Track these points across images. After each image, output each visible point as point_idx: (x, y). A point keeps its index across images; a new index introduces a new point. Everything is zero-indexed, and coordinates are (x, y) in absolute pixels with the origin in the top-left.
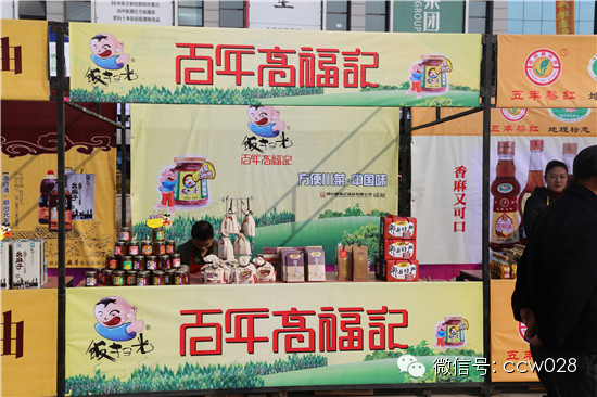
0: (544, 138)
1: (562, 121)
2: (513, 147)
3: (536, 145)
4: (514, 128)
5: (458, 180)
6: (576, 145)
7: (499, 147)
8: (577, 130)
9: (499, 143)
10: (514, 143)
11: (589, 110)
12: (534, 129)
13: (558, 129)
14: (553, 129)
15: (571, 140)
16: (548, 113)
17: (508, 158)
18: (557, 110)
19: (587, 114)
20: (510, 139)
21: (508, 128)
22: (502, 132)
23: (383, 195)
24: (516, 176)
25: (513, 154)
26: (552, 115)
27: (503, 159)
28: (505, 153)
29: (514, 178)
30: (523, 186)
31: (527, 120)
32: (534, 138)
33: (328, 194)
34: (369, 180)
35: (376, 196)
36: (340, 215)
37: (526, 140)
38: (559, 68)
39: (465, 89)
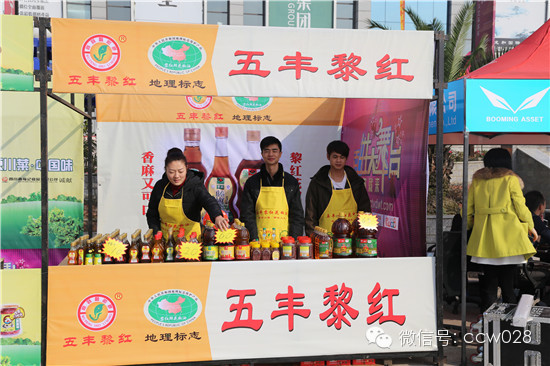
0: (228, 125)
1: (245, 110)
2: (199, 134)
3: (221, 132)
4: (200, 116)
5: (145, 165)
6: (259, 132)
7: (185, 134)
8: (259, 118)
9: (185, 130)
10: (199, 130)
11: (271, 99)
12: (219, 116)
13: (242, 118)
14: (237, 117)
15: (254, 127)
16: (232, 102)
17: (195, 145)
18: (240, 99)
19: (269, 103)
20: (195, 126)
21: (194, 116)
22: (187, 119)
23: (69, 180)
24: (203, 162)
25: (199, 140)
26: (236, 103)
27: (190, 145)
28: (191, 139)
29: (200, 163)
30: (209, 172)
31: (211, 109)
32: (219, 125)
33: (11, 179)
34: (54, 165)
35: (62, 181)
36: (24, 200)
37: (212, 127)
38: (118, 54)
39: (17, 72)
